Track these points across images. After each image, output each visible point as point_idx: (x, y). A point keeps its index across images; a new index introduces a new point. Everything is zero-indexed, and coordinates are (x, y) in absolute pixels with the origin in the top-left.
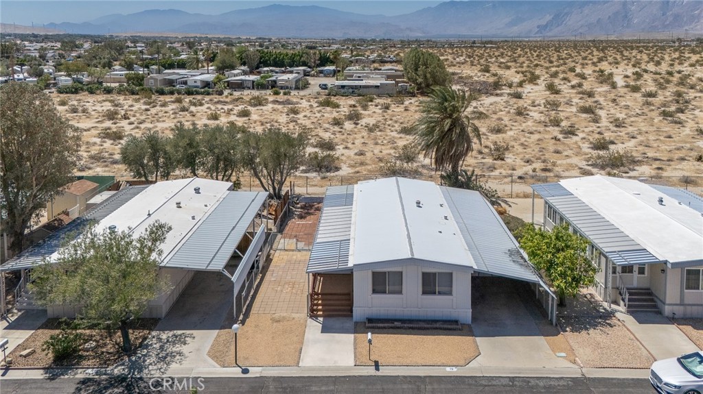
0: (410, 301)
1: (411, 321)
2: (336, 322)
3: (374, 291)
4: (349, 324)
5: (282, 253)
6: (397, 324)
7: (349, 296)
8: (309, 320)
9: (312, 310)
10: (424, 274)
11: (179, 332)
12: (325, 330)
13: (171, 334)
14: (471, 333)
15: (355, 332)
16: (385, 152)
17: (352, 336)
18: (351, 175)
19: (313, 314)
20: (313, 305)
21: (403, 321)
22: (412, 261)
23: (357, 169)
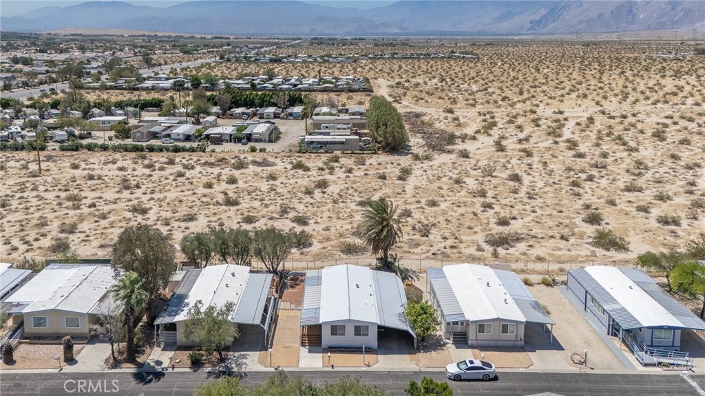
0: (349, 338)
1: (349, 348)
2: (314, 348)
3: (332, 334)
4: (320, 349)
5: (283, 311)
6: (343, 349)
7: (320, 336)
8: (301, 347)
9: (302, 343)
10: (355, 326)
11: (242, 353)
12: (310, 352)
13: (239, 353)
14: (377, 354)
15: (323, 353)
16: (345, 227)
17: (321, 355)
18: (320, 251)
19: (303, 344)
20: (303, 340)
21: (345, 348)
22: (350, 321)
23: (324, 245)
